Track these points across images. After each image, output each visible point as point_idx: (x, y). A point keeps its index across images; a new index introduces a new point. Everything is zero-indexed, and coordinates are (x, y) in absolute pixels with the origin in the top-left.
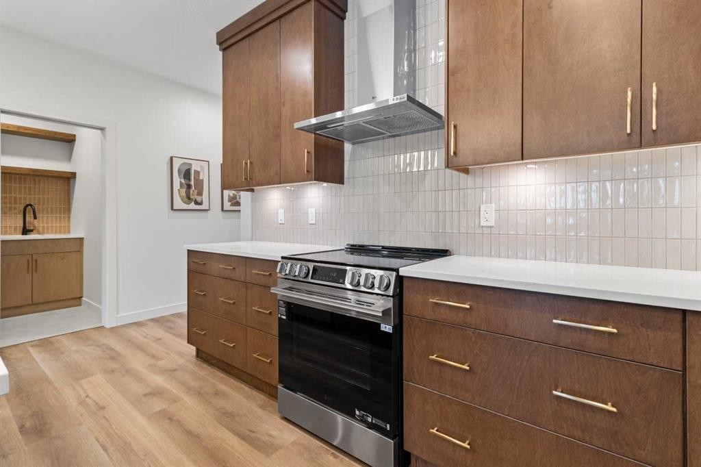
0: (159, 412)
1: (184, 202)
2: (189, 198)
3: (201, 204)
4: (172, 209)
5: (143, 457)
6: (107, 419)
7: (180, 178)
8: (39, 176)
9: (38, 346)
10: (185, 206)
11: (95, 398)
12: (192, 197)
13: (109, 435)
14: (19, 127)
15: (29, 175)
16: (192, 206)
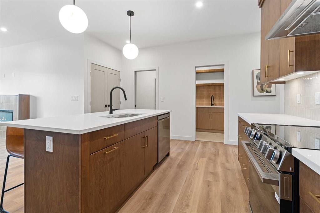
0: (208, 181)
1: (260, 92)
2: (263, 90)
3: (270, 92)
4: (253, 96)
5: (190, 191)
6: (194, 173)
7: (257, 80)
8: (214, 85)
9: (203, 143)
10: (261, 94)
11: (198, 165)
12: (264, 89)
13: (190, 178)
14: (209, 70)
15: (212, 85)
16: (265, 94)
